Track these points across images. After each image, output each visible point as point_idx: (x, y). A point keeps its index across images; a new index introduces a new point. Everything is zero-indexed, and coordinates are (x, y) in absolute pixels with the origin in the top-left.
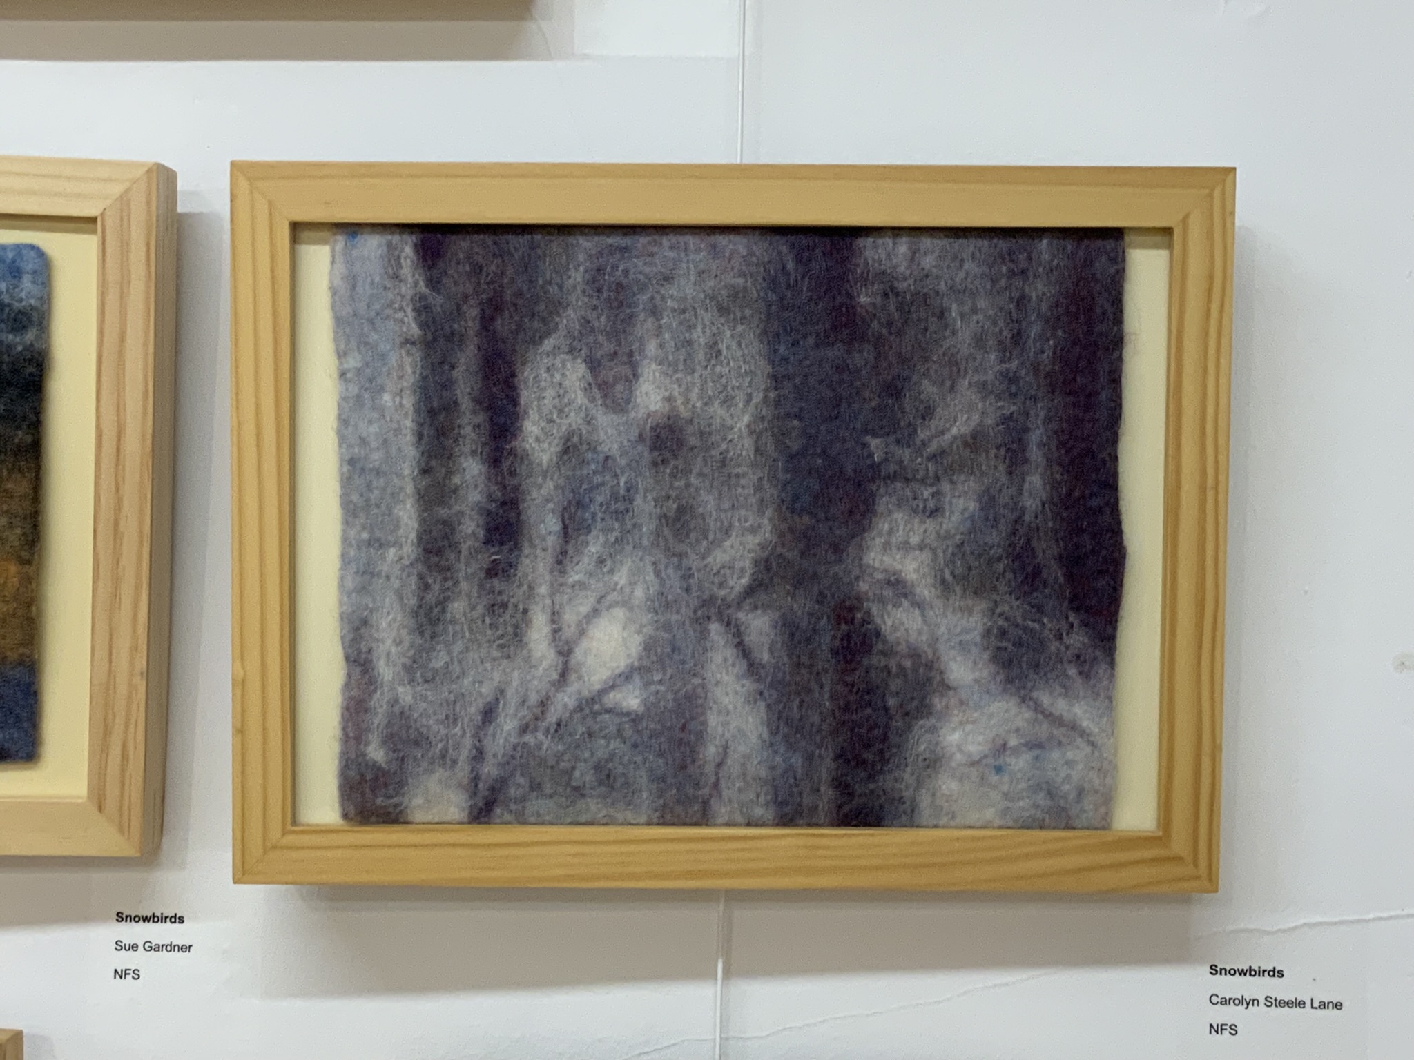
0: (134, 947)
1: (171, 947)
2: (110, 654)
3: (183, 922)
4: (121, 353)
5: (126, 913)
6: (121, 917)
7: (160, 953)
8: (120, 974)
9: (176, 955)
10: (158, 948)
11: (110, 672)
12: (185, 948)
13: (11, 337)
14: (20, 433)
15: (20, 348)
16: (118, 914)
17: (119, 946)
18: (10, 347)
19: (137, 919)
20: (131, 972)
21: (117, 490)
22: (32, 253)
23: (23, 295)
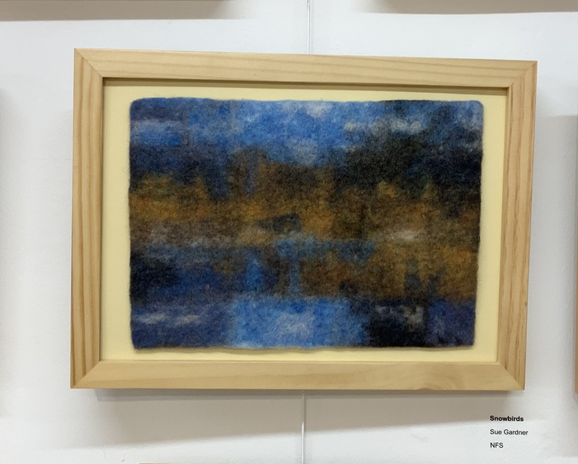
0: (500, 432)
1: (517, 433)
2: (511, 294)
3: (523, 420)
4: (518, 152)
5: (495, 416)
6: (492, 418)
7: (512, 435)
8: (493, 445)
9: (521, 436)
10: (511, 433)
11: (510, 302)
12: (524, 433)
13: (467, 145)
14: (472, 190)
15: (471, 150)
16: (491, 417)
17: (492, 432)
18: (467, 149)
19: (500, 419)
20: (499, 444)
21: (515, 216)
22: (478, 105)
23: (473, 125)
